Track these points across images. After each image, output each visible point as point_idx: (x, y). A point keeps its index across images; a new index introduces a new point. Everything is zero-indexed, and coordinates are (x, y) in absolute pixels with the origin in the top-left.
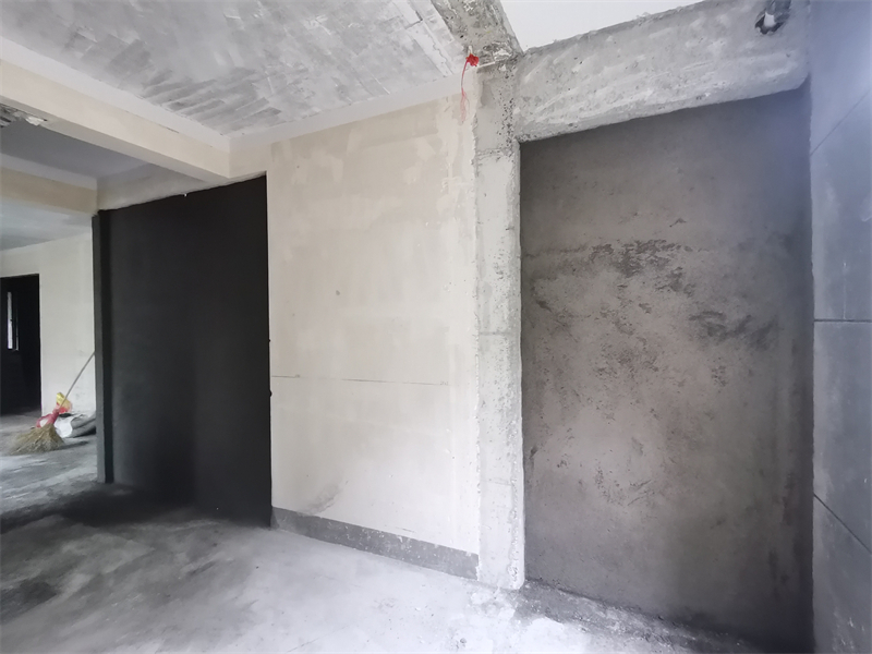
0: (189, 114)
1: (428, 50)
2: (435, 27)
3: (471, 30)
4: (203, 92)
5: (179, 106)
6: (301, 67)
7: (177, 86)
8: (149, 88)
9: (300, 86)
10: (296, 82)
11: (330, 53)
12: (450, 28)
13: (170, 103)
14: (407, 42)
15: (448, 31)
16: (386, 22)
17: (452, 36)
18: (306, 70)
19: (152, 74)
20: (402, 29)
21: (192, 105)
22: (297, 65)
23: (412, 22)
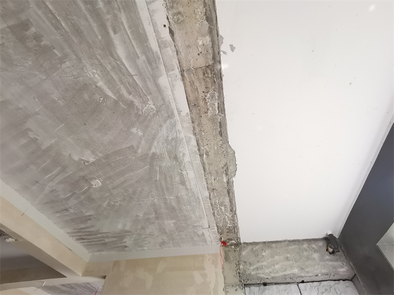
1: (206, 236)
2: (213, 230)
3: (225, 233)
5: (82, 239)
9: (146, 239)
11: (167, 231)
13: (79, 237)
14: (200, 233)
16: (196, 226)
17: (217, 234)
18: (153, 235)
19: (83, 226)
20: (201, 228)
21: (88, 239)
22: (151, 232)
23: (205, 228)
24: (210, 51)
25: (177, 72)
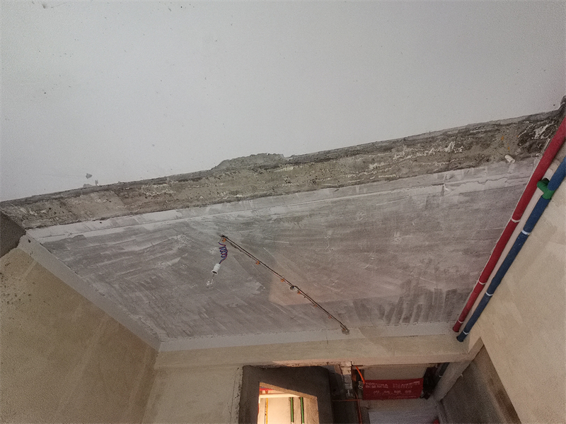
0: (416, 320)
1: (482, 187)
2: (459, 177)
3: (486, 152)
4: (405, 306)
5: (407, 319)
6: (426, 261)
7: (392, 310)
8: (384, 318)
9: (442, 269)
10: (437, 269)
11: (427, 243)
12: (470, 167)
13: (401, 321)
14: (456, 199)
15: (473, 169)
16: (427, 205)
17: (481, 168)
18: (430, 261)
19: (377, 312)
20: (441, 198)
21: (411, 315)
22: (422, 262)
23: (440, 190)
24: (103, 193)
25: (135, 217)
